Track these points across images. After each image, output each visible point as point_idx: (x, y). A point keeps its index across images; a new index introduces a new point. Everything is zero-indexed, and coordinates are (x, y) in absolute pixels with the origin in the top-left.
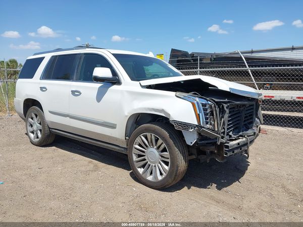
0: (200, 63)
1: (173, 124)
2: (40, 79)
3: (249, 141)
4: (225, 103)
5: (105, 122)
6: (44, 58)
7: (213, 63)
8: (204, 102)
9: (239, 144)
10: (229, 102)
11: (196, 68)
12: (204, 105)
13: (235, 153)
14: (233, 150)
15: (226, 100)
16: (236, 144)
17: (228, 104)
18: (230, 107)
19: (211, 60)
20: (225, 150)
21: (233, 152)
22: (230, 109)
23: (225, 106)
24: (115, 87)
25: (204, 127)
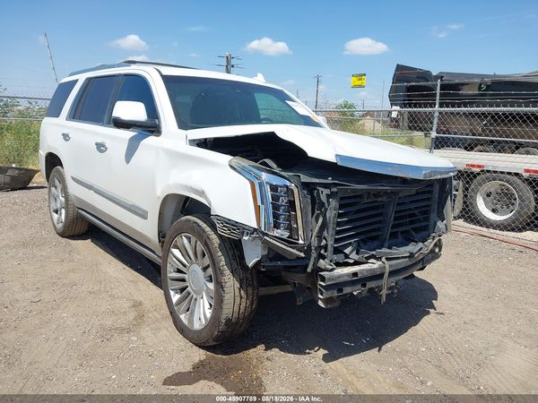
0: (441, 95)
1: (216, 221)
2: (67, 120)
3: (387, 270)
4: (326, 186)
5: (133, 205)
6: (77, 81)
7: (485, 95)
8: (277, 181)
9: (355, 274)
10: (336, 185)
11: (432, 105)
12: (274, 188)
13: (344, 292)
14: (339, 286)
15: (330, 180)
16: (347, 275)
17: (335, 190)
18: (340, 195)
19: (480, 88)
20: (320, 285)
21: (340, 290)
22: (342, 199)
23: (324, 193)
24: (151, 140)
25: (267, 235)
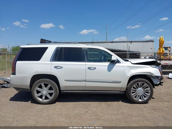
2: (50, 61)
6: (47, 48)
